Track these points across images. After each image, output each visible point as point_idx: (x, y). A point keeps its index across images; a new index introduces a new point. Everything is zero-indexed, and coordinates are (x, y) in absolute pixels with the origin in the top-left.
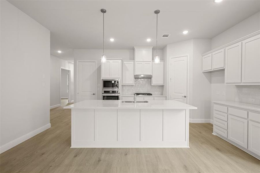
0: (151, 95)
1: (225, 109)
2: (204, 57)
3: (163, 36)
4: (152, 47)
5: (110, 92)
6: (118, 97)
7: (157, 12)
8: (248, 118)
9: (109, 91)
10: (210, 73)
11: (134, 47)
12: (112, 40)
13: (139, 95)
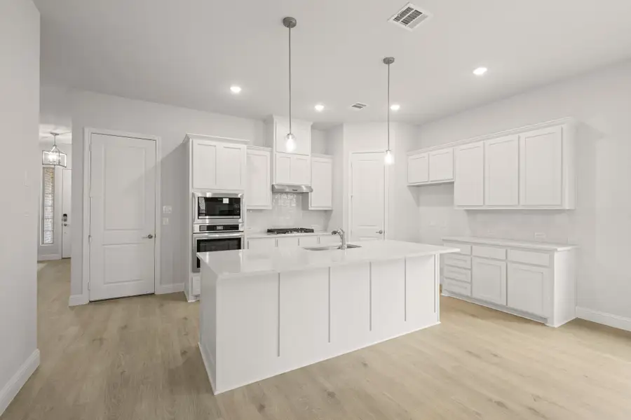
0: (312, 231)
1: (467, 249)
2: (411, 157)
3: (355, 106)
4: (312, 123)
5: (219, 228)
6: (239, 240)
7: (388, 61)
8: (506, 258)
9: (216, 226)
10: (418, 189)
11: (274, 117)
12: (236, 90)
13: (287, 235)
